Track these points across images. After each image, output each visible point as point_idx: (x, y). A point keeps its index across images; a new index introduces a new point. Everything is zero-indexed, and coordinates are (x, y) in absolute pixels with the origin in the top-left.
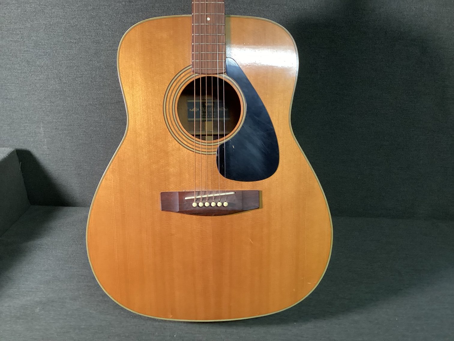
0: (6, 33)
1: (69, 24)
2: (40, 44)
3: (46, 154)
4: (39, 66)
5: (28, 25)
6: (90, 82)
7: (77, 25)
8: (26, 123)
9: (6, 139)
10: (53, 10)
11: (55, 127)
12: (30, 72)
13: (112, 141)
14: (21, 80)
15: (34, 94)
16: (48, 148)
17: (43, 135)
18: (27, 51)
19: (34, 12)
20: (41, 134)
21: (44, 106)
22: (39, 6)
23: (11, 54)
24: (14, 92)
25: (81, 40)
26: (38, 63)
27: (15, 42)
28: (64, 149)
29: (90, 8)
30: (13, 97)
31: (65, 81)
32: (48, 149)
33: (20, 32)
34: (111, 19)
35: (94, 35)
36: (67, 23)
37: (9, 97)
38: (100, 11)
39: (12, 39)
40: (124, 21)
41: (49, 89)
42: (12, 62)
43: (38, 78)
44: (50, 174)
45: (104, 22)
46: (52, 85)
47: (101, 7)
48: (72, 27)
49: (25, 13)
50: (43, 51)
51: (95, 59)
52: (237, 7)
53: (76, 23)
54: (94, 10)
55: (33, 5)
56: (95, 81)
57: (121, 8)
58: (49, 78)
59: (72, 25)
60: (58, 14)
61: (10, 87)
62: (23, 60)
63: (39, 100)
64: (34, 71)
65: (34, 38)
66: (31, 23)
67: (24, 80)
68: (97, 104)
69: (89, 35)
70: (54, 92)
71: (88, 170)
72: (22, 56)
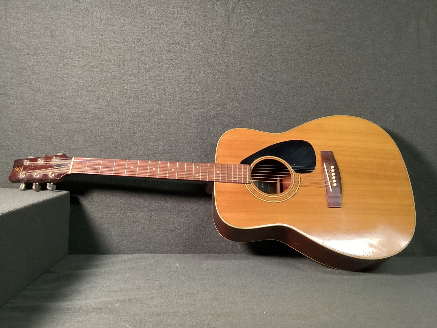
0: (85, 93)
1: (139, 89)
2: (113, 103)
4: (107, 121)
5: (106, 88)
6: (148, 136)
12: (98, 126)
14: (87, 133)
15: (96, 145)
18: (99, 108)
19: (113, 78)
21: (103, 155)
22: (118, 74)
23: (85, 111)
24: (78, 143)
25: (147, 102)
26: (107, 119)
27: (91, 101)
29: (158, 78)
30: (77, 147)
31: (127, 135)
35: (158, 98)
36: (138, 88)
37: (73, 147)
39: (89, 98)
40: (184, 89)
41: (111, 141)
42: (83, 117)
43: (104, 131)
45: (168, 89)
46: (114, 137)
48: (142, 91)
49: (105, 79)
50: (113, 109)
51: (156, 117)
53: (146, 89)
54: (161, 80)
55: (113, 74)
56: (153, 135)
57: (182, 80)
58: (113, 131)
60: (132, 81)
61: (76, 138)
62: (94, 116)
63: (100, 150)
64: (101, 125)
65: (108, 98)
66: (109, 87)
67: (90, 132)
68: (150, 154)
69: (154, 98)
70: (115, 143)
71: (131, 217)
72: (95, 112)
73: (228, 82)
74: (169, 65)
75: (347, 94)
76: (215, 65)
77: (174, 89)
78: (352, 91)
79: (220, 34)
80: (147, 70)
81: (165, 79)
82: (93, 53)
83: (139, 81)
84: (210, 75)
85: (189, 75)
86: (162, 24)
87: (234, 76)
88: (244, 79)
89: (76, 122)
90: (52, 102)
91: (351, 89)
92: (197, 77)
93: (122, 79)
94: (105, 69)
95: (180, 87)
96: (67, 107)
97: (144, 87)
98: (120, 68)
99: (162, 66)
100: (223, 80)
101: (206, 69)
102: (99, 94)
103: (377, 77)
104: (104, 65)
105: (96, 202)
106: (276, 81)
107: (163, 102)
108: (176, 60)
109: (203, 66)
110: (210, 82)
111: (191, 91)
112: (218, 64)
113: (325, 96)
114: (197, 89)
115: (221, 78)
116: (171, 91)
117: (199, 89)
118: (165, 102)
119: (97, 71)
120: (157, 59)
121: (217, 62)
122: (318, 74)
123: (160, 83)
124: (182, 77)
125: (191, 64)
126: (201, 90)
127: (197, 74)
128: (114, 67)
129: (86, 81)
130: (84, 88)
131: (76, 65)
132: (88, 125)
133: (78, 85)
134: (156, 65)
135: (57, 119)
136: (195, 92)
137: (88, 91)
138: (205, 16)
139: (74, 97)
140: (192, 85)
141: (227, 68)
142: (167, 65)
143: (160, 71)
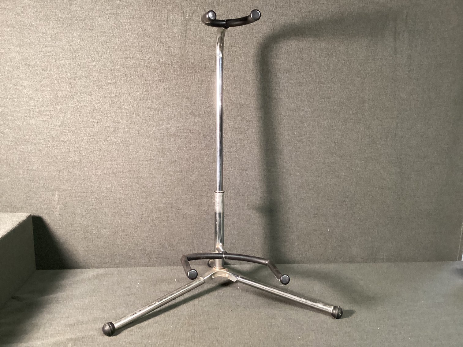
0: (37, 114)
2: (67, 123)
3: (57, 220)
5: (58, 108)
6: (106, 155)
7: (100, 108)
8: (43, 191)
9: (20, 206)
10: (82, 97)
11: (69, 195)
12: (54, 146)
13: (120, 205)
14: (44, 154)
15: (54, 165)
16: (60, 214)
17: (56, 202)
18: (54, 129)
19: (65, 97)
20: (55, 201)
21: (61, 175)
22: (70, 93)
23: (39, 132)
24: (36, 164)
25: (103, 120)
26: (62, 139)
27: (44, 121)
28: (75, 214)
29: (113, 95)
30: (34, 168)
31: (84, 154)
32: (59, 216)
33: (50, 113)
34: (129, 105)
35: (114, 116)
36: (92, 107)
37: (30, 168)
38: (121, 98)
39: (42, 119)
40: (141, 105)
41: (68, 161)
42: (38, 138)
43: (60, 152)
44: (58, 240)
45: (124, 107)
46: (71, 157)
47: (122, 95)
48: (96, 110)
49: (57, 98)
50: (67, 128)
51: (113, 136)
52: (230, 97)
53: (100, 107)
54: (116, 97)
55: (65, 92)
56: (111, 154)
57: (138, 96)
58: (70, 151)
59: (96, 108)
60: (85, 100)
61: (32, 159)
62: (49, 136)
63: (58, 170)
64: (57, 146)
65: (62, 118)
66: (61, 106)
67: (47, 153)
68: (110, 173)
69: (110, 117)
70: (72, 163)
71: (94, 234)
72: (49, 133)
73: (188, 96)
74: (123, 81)
75: (319, 104)
76: (173, 79)
77: (130, 106)
78: (324, 101)
79: (176, 45)
80: (101, 87)
81: (120, 96)
82: (42, 71)
83: (93, 99)
84: (167, 90)
85: (146, 91)
86: (114, 36)
87: (194, 90)
88: (206, 93)
89: (31, 143)
90: (5, 124)
91: (323, 99)
92: (154, 93)
93: (75, 97)
94: (56, 88)
95: (137, 104)
96: (20, 129)
97: (99, 105)
98: (71, 86)
99: (116, 82)
100: (182, 95)
101: (164, 84)
102: (51, 114)
103: (350, 86)
104: (54, 84)
105: (59, 220)
106: (240, 93)
107: (119, 120)
108: (131, 75)
109: (159, 81)
110: (169, 98)
111: (148, 108)
112: (177, 78)
113: (295, 107)
114: (155, 106)
115: (180, 92)
116: (128, 108)
117: (157, 105)
118: (122, 119)
119: (48, 91)
120: (110, 75)
121: (175, 76)
122: (287, 84)
123: (115, 100)
124: (139, 94)
125: (147, 79)
126: (159, 106)
127: (154, 89)
128: (65, 85)
129: (37, 101)
130: (36, 109)
131: (25, 84)
132: (44, 146)
133: (30, 106)
134: (109, 81)
135: (12, 141)
136: (153, 108)
137: (40, 111)
138: (160, 26)
139: (26, 118)
140: (149, 101)
141: (186, 81)
142: (121, 81)
143: (114, 88)
